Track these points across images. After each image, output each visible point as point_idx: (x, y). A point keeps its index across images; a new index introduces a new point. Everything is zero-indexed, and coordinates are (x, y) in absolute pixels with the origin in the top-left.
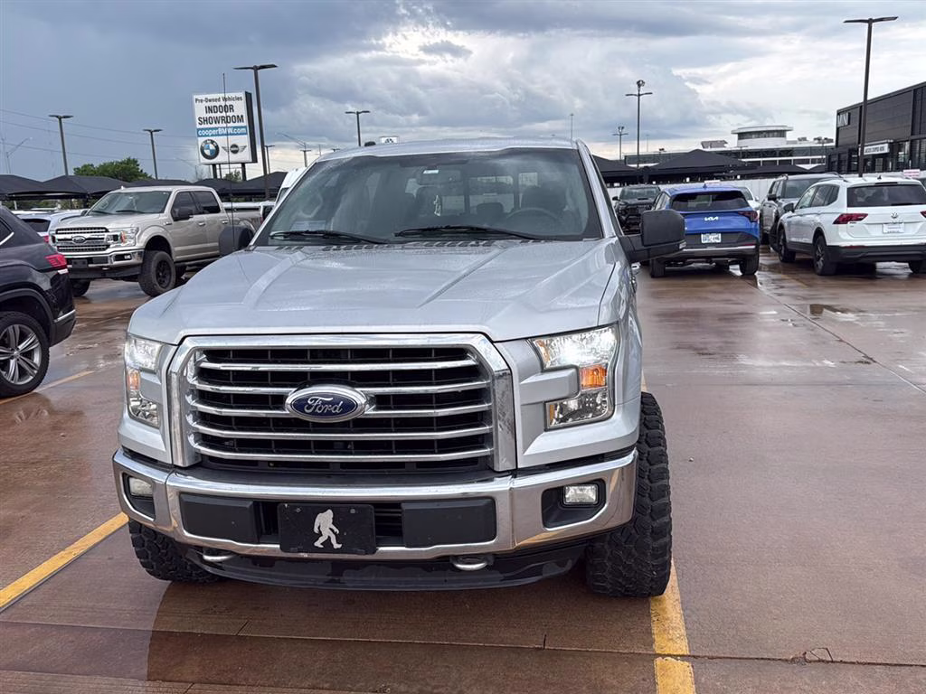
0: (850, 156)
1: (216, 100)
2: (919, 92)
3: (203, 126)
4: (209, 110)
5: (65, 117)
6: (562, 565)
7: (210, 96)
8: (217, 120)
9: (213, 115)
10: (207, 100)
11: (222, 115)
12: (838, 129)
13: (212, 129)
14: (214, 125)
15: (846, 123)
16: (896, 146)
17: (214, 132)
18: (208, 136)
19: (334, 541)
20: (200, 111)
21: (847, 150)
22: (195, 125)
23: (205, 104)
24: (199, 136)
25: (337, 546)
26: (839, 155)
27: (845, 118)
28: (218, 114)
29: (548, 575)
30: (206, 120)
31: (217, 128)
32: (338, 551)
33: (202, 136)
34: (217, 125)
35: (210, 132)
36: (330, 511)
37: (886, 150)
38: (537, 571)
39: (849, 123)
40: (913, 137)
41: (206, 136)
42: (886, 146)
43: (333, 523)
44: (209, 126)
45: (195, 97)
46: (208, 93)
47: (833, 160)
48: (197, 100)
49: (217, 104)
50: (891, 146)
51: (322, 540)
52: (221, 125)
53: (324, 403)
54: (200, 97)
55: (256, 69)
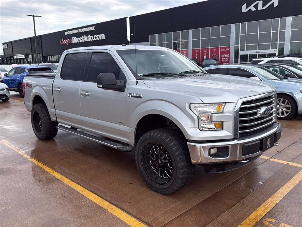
0: (11, 59)
2: (32, 39)
12: (4, 49)
15: (7, 48)
16: (27, 56)
21: (9, 57)
25: (270, 146)
26: (6, 58)
27: (6, 46)
36: (269, 138)
37: (24, 57)
39: (8, 48)
40: (32, 53)
42: (24, 56)
47: (4, 60)
50: (25, 56)
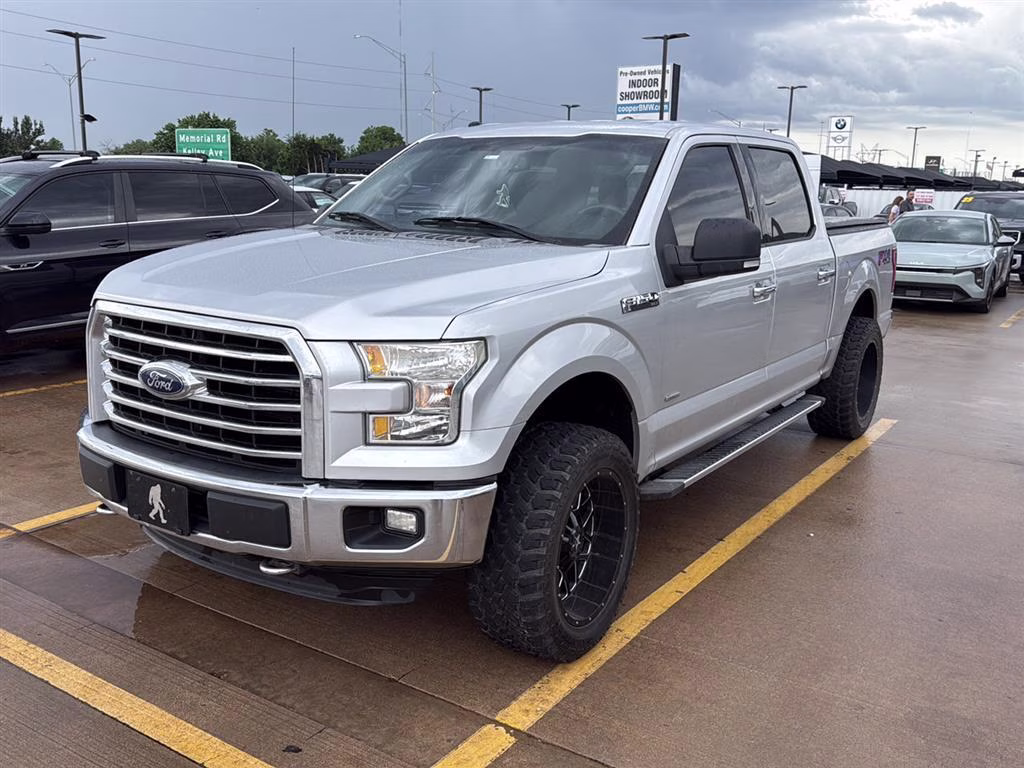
1: (641, 73)
3: (624, 102)
4: (633, 84)
5: (485, 90)
6: (404, 595)
7: (635, 69)
8: (639, 96)
9: (636, 90)
10: (632, 73)
11: (644, 89)
13: (633, 105)
14: (635, 101)
17: (634, 109)
18: (627, 113)
19: (161, 515)
20: (623, 86)
22: (616, 101)
23: (630, 78)
24: (618, 113)
25: (164, 521)
28: (642, 89)
29: (388, 602)
30: (627, 96)
31: (638, 105)
32: (163, 526)
33: (622, 113)
34: (639, 101)
35: (629, 109)
36: (158, 486)
38: (376, 596)
41: (625, 113)
43: (162, 498)
44: (630, 102)
45: (620, 70)
46: (634, 65)
48: (621, 73)
49: (642, 77)
51: (154, 512)
52: (642, 101)
53: (161, 379)
54: (624, 70)
55: (666, 38)
